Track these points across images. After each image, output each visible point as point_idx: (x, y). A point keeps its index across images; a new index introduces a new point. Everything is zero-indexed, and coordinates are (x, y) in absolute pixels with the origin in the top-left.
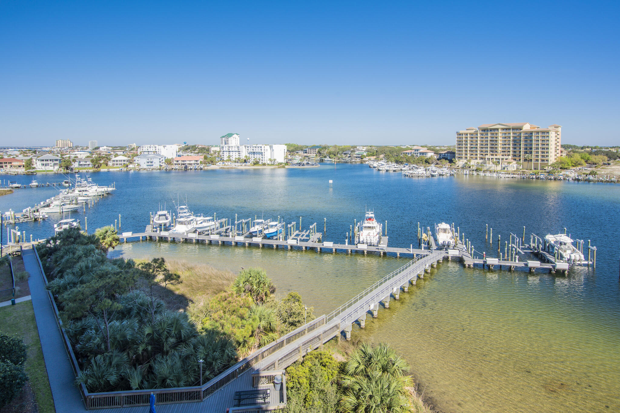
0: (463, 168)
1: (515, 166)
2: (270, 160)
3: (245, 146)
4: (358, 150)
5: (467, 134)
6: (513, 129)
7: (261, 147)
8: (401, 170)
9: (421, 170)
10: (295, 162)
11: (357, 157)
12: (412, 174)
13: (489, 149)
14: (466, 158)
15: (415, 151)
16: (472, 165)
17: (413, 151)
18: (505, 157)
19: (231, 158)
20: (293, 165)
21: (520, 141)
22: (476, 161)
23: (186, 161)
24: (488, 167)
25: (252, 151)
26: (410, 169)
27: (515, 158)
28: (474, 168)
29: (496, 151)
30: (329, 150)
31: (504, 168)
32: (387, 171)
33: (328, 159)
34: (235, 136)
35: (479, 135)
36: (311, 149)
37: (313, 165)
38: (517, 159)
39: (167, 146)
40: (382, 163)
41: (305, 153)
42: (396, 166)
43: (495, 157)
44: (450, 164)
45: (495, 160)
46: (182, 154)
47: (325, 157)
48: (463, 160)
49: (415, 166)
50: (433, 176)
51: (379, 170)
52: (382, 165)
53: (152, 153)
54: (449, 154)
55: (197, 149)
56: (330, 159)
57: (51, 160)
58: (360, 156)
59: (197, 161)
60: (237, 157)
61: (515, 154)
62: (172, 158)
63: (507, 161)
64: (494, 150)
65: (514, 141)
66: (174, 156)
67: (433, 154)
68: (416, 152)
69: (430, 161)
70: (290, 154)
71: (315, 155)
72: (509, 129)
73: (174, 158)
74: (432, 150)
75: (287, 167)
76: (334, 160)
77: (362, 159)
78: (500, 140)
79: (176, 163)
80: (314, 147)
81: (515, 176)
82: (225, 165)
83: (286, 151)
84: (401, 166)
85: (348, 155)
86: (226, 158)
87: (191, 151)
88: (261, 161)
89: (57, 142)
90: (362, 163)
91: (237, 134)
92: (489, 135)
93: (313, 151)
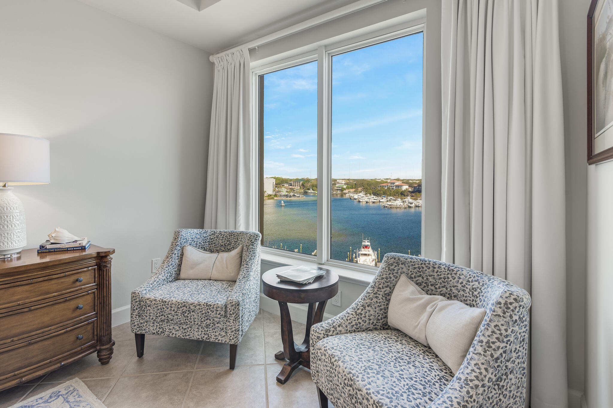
4: (338, 183)
8: (380, 202)
9: (399, 201)
10: (283, 194)
11: (337, 190)
12: (390, 205)
17: (389, 184)
20: (281, 196)
26: (388, 201)
30: (311, 183)
32: (367, 202)
33: (311, 191)
36: (295, 182)
37: (299, 197)
40: (361, 195)
41: (290, 185)
42: (375, 198)
47: (309, 189)
49: (392, 198)
50: (410, 207)
51: (359, 202)
52: (362, 197)
56: (313, 192)
58: (340, 188)
67: (407, 187)
68: (392, 185)
69: (406, 194)
70: (277, 187)
71: (299, 187)
74: (406, 183)
75: (275, 198)
77: (342, 191)
80: (297, 180)
83: (274, 184)
84: (379, 198)
90: (343, 195)
93: (297, 184)
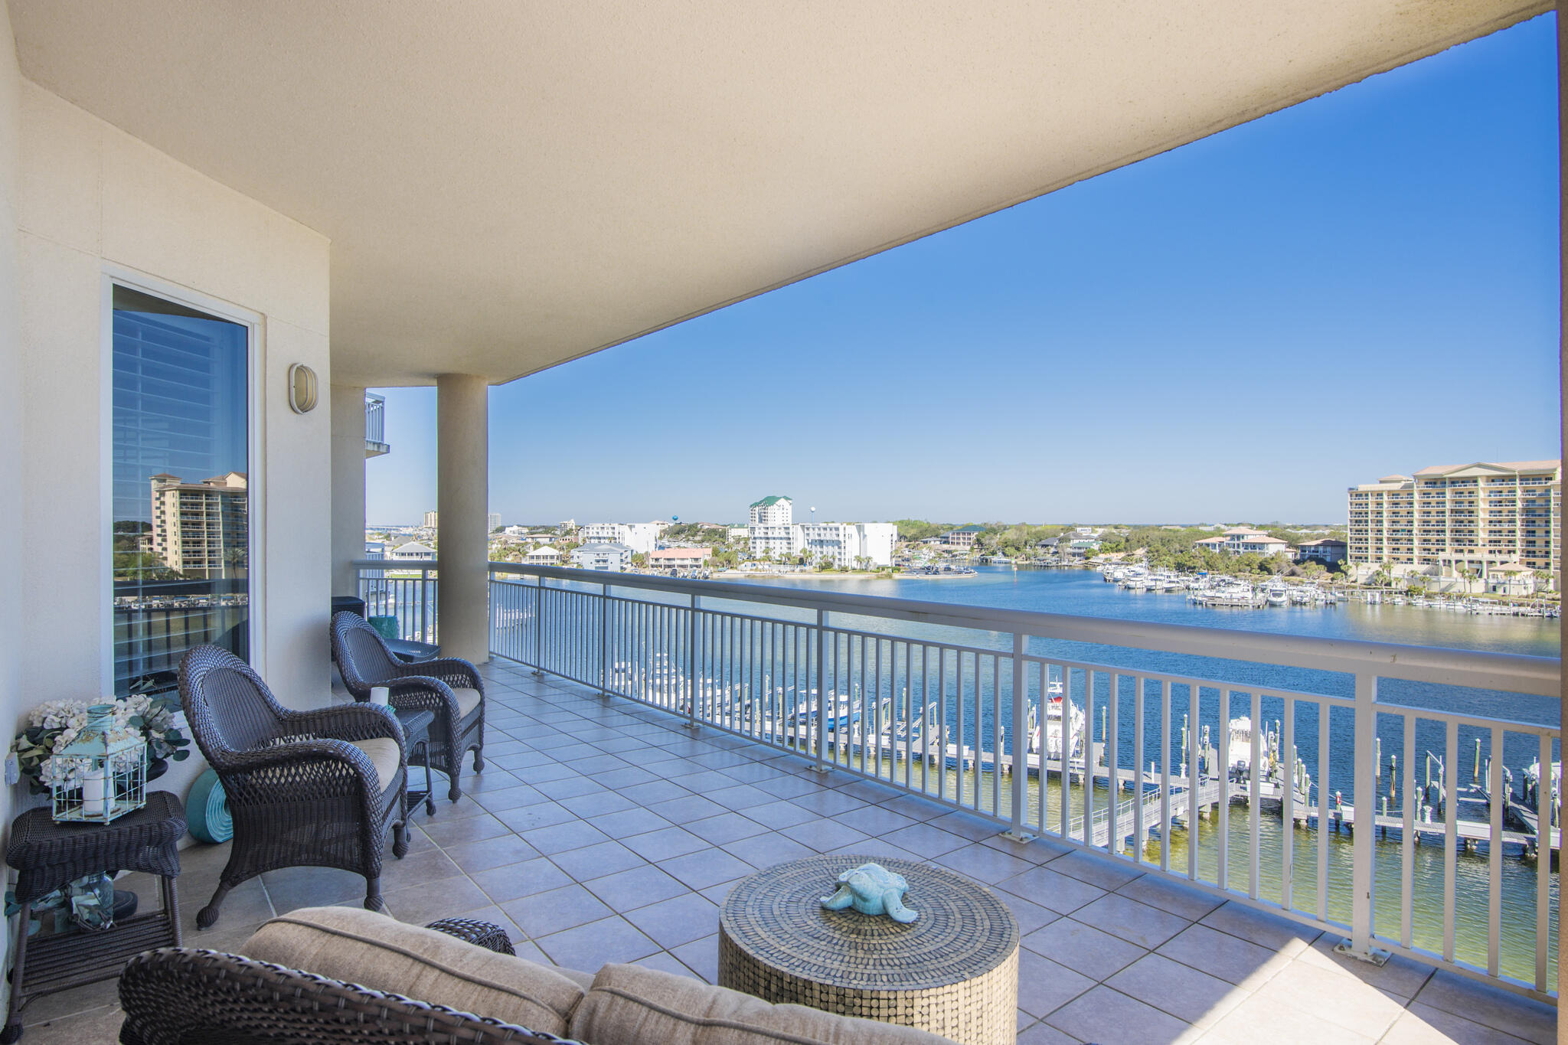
0: (1369, 585)
1: (1530, 582)
2: (858, 559)
3: (803, 527)
4: (1078, 536)
5: (1380, 495)
6: (1524, 478)
7: (837, 529)
8: (1188, 588)
9: (1241, 588)
10: (919, 564)
11: (1074, 555)
12: (1212, 598)
13: (1448, 535)
14: (1380, 558)
15: (1233, 539)
16: (1396, 579)
17: (1226, 540)
18: (1499, 558)
19: (771, 554)
20: (912, 571)
21: (1548, 511)
22: (1409, 567)
23: (674, 559)
24: (1443, 585)
25: (817, 538)
26: (1212, 588)
27: (1532, 560)
28: (1403, 586)
29: (1471, 541)
30: (1004, 536)
31: (1494, 589)
32: (1149, 590)
33: (999, 557)
34: (782, 502)
35: (1416, 496)
36: (960, 534)
37: (960, 572)
38: (1540, 562)
39: (636, 525)
40: (1138, 569)
41: (945, 542)
42: (1173, 579)
43: (1467, 556)
44: (1331, 575)
45: (1466, 566)
46: (667, 544)
47: (994, 553)
48: (1369, 564)
49: (1227, 578)
50: (1273, 605)
51: (1128, 588)
52: (1137, 575)
53: (607, 541)
54: (1329, 549)
55: (701, 533)
56: (1004, 559)
57: (417, 554)
58: (1082, 551)
59: (696, 559)
60: (785, 551)
61: (1531, 549)
62: (647, 553)
63: (1504, 567)
64: (1463, 538)
65: (1527, 511)
66: (651, 549)
67: (1282, 548)
68: (1236, 542)
69: (1273, 566)
70: (907, 546)
71: (968, 548)
72: (1512, 478)
73: (650, 552)
74: (1282, 537)
75: (897, 576)
76: (1016, 560)
77: (1087, 558)
78: (1483, 510)
79: (654, 563)
80: (967, 529)
81: (1522, 609)
82: (756, 570)
83: (895, 538)
84: (1188, 579)
85: (1052, 550)
86: (759, 555)
87: (687, 536)
88: (837, 562)
89: (427, 517)
90: (1086, 568)
91: (787, 499)
92: (1448, 496)
93: (964, 539)
